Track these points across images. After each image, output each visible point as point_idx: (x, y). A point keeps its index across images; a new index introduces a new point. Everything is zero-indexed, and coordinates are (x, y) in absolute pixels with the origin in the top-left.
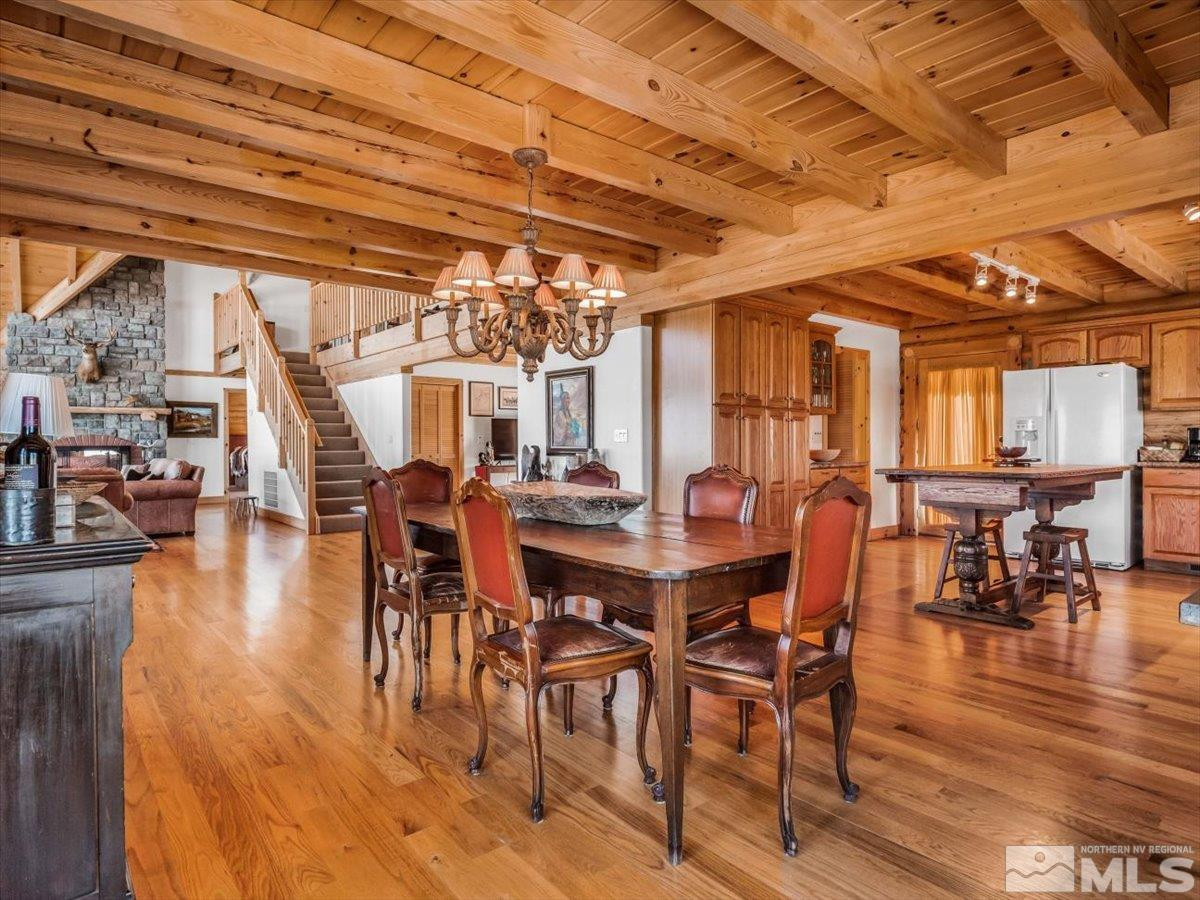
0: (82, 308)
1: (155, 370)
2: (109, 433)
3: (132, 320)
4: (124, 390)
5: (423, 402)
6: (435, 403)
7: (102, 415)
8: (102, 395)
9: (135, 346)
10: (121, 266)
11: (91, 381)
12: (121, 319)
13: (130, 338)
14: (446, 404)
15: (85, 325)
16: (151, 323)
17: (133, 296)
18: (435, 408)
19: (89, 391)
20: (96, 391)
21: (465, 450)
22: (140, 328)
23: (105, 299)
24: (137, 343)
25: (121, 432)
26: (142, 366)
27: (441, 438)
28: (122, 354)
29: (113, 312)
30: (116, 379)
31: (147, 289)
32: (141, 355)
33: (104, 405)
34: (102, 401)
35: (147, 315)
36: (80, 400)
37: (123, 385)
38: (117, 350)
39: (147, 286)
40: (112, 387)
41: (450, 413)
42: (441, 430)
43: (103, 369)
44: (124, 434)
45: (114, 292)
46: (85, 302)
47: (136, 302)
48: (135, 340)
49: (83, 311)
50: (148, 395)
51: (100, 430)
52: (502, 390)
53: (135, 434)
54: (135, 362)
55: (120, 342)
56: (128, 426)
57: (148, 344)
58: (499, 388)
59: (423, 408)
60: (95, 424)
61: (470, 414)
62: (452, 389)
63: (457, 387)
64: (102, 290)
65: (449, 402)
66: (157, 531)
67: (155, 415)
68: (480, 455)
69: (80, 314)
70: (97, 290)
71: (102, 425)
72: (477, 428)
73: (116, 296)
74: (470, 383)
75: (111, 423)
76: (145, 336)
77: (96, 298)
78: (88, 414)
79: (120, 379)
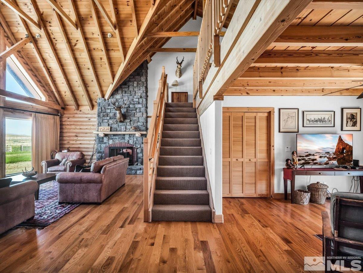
0: (119, 94)
1: (142, 116)
2: (126, 142)
3: (135, 97)
4: (132, 125)
5: (245, 124)
6: (254, 124)
7: (124, 135)
8: (125, 127)
9: (136, 107)
10: (131, 76)
11: (121, 122)
12: (131, 97)
13: (134, 104)
14: (262, 125)
15: (120, 100)
16: (141, 97)
17: (135, 87)
18: (254, 128)
19: (121, 126)
20: (123, 125)
21: (275, 156)
22: (137, 100)
23: (126, 90)
24: (137, 106)
25: (130, 141)
26: (139, 115)
27: (258, 148)
28: (132, 110)
29: (129, 94)
30: (129, 121)
31: (139, 84)
32: (138, 111)
33: (125, 131)
34: (125, 129)
35: (140, 94)
36: (118, 130)
37: (132, 123)
38: (130, 109)
39: (140, 83)
40: (128, 124)
41: (264, 131)
42: (258, 142)
43: (124, 117)
44: (131, 142)
45: (129, 86)
46: (120, 92)
47: (136, 89)
48: (136, 105)
49: (119, 95)
50: (140, 126)
51: (123, 140)
52: (305, 113)
53: (135, 142)
54: (136, 113)
55: (131, 106)
56: (132, 139)
57: (140, 106)
58: (303, 112)
59: (245, 128)
60: (122, 138)
61: (279, 132)
62: (266, 115)
63: (269, 113)
64: (125, 86)
65: (264, 123)
66: (82, 201)
67: (140, 134)
68: (287, 160)
69: (118, 96)
70: (123, 86)
71: (124, 138)
72: (285, 142)
73: (130, 88)
74: (280, 109)
75: (127, 138)
76: (139, 102)
77: (124, 90)
78: (120, 135)
79: (131, 121)
